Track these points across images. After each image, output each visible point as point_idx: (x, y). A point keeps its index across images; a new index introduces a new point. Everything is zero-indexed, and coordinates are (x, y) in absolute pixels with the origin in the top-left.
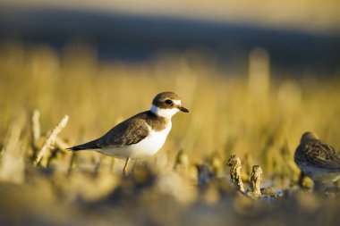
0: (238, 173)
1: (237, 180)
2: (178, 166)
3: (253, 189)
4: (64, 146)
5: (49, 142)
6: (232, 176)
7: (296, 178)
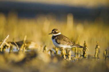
0: (64, 53)
1: (63, 55)
2: (45, 51)
3: (68, 58)
4: (8, 45)
5: (3, 43)
6: (61, 54)
7: (82, 54)
